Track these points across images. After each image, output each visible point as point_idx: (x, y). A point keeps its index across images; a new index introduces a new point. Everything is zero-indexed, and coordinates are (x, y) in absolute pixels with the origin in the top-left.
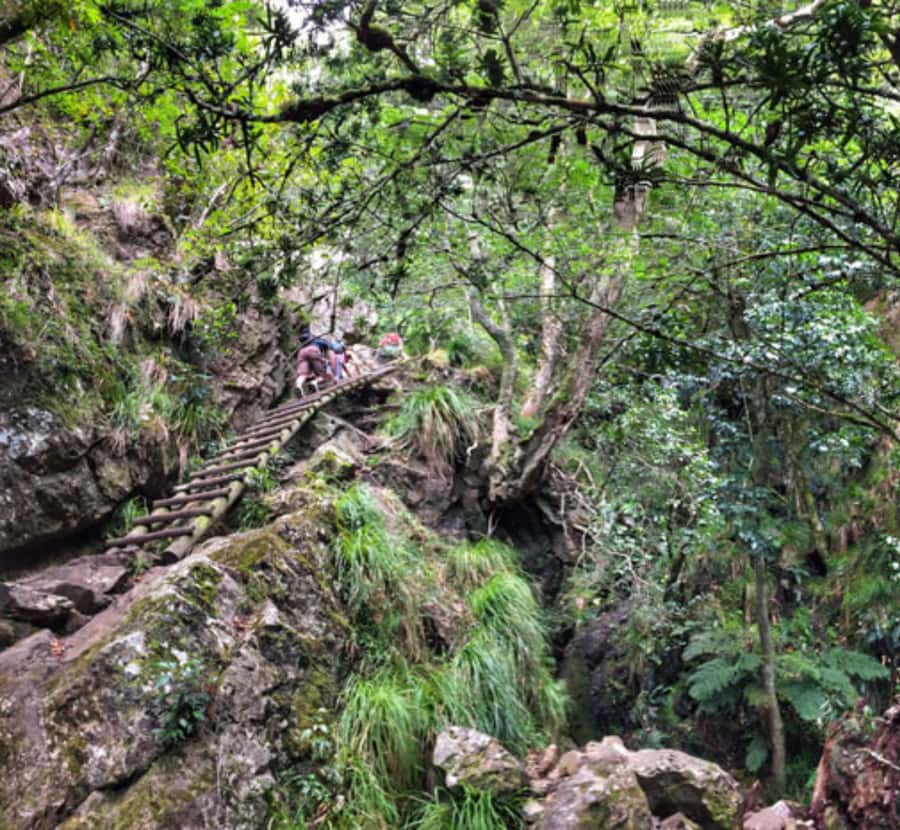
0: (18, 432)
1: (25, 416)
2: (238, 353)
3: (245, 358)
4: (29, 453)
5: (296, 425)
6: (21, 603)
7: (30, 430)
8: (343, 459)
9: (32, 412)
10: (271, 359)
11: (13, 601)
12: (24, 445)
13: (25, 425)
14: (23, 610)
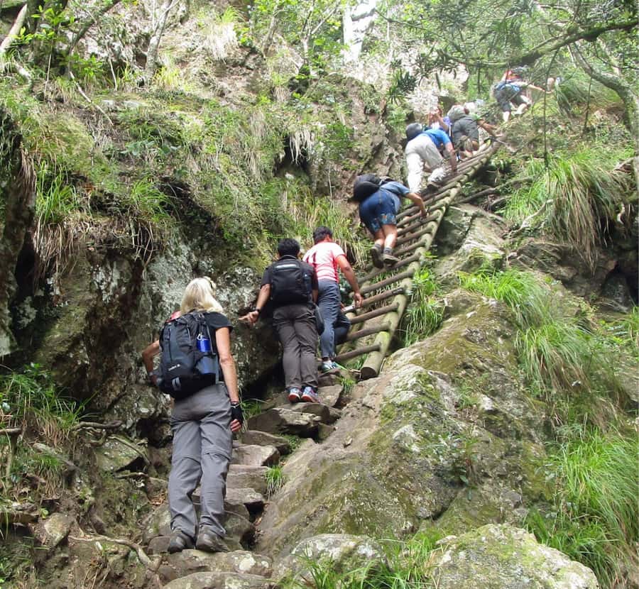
0: (233, 290)
1: (234, 276)
2: (354, 162)
3: (362, 164)
4: (246, 306)
5: (433, 226)
6: (289, 421)
7: (240, 286)
8: (490, 252)
9: (239, 271)
10: (385, 160)
11: (283, 420)
12: (240, 299)
13: (236, 283)
14: (291, 426)
